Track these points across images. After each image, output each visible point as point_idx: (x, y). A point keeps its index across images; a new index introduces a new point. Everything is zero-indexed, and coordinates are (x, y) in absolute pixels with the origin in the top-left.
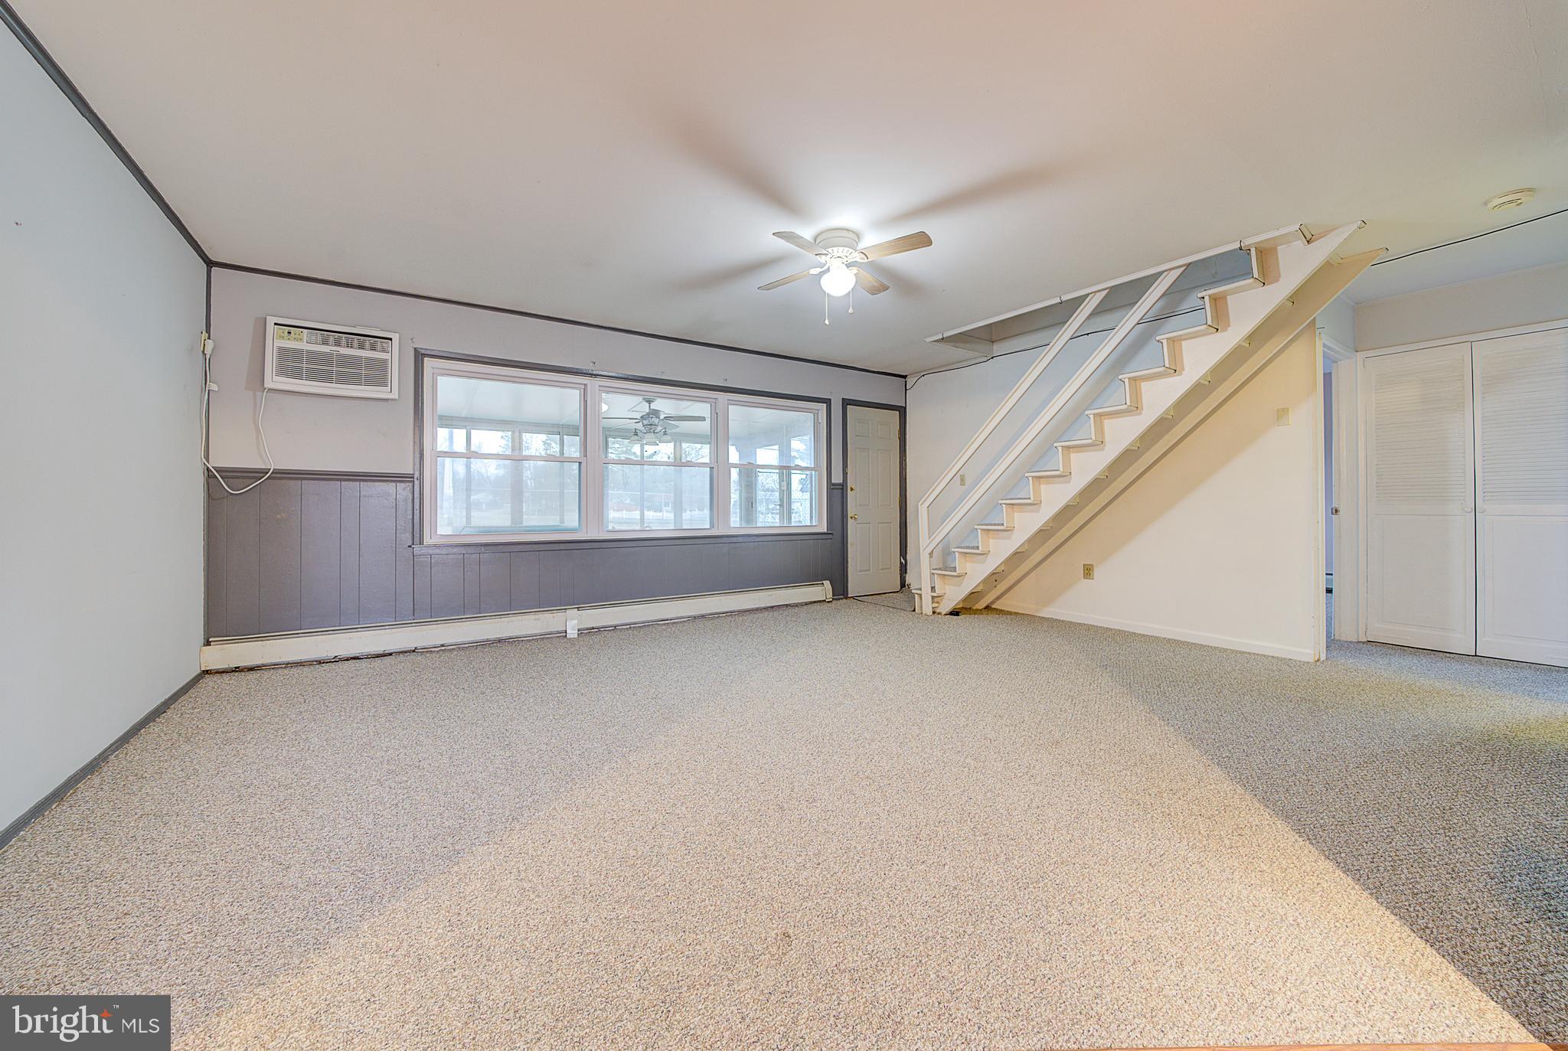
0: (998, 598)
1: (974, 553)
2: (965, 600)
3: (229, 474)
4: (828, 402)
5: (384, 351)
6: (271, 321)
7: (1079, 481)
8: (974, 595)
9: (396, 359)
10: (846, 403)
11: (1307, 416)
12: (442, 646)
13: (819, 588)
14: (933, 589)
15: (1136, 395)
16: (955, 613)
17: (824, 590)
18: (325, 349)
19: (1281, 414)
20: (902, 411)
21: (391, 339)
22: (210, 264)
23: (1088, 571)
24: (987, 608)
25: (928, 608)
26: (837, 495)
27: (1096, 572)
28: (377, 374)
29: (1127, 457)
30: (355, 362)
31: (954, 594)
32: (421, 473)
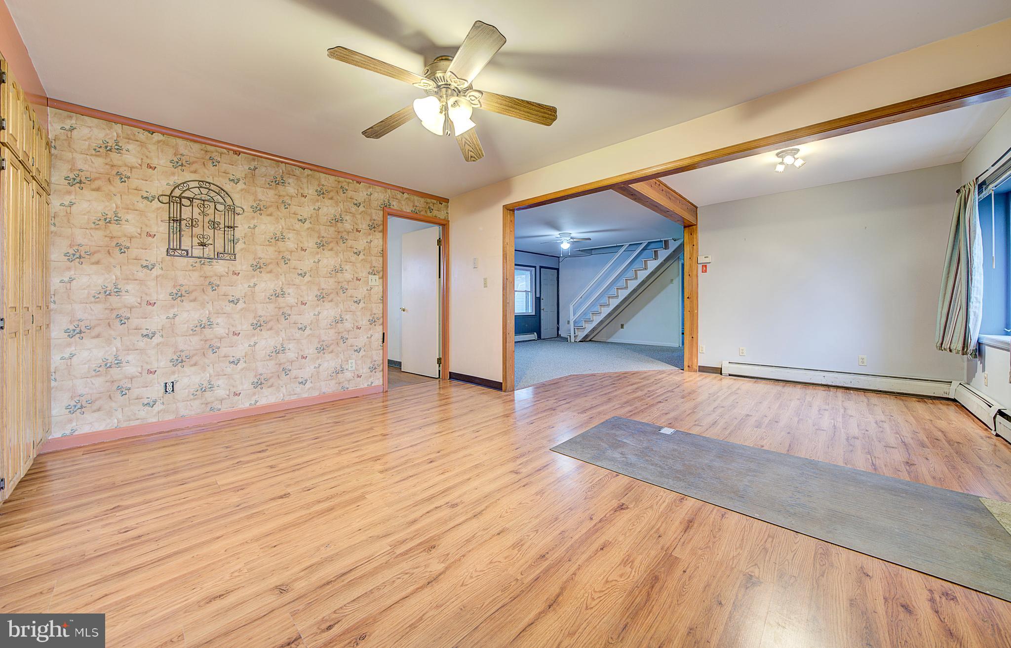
0: (594, 337)
1: (589, 321)
2: (583, 338)
4: (535, 267)
7: (621, 299)
8: (587, 336)
10: (541, 267)
11: (677, 282)
13: (533, 335)
14: (575, 334)
15: (636, 275)
16: (580, 341)
17: (534, 336)
19: (672, 280)
20: (558, 270)
23: (622, 326)
24: (590, 340)
25: (573, 340)
26: (538, 301)
27: (625, 327)
29: (634, 291)
31: (581, 335)
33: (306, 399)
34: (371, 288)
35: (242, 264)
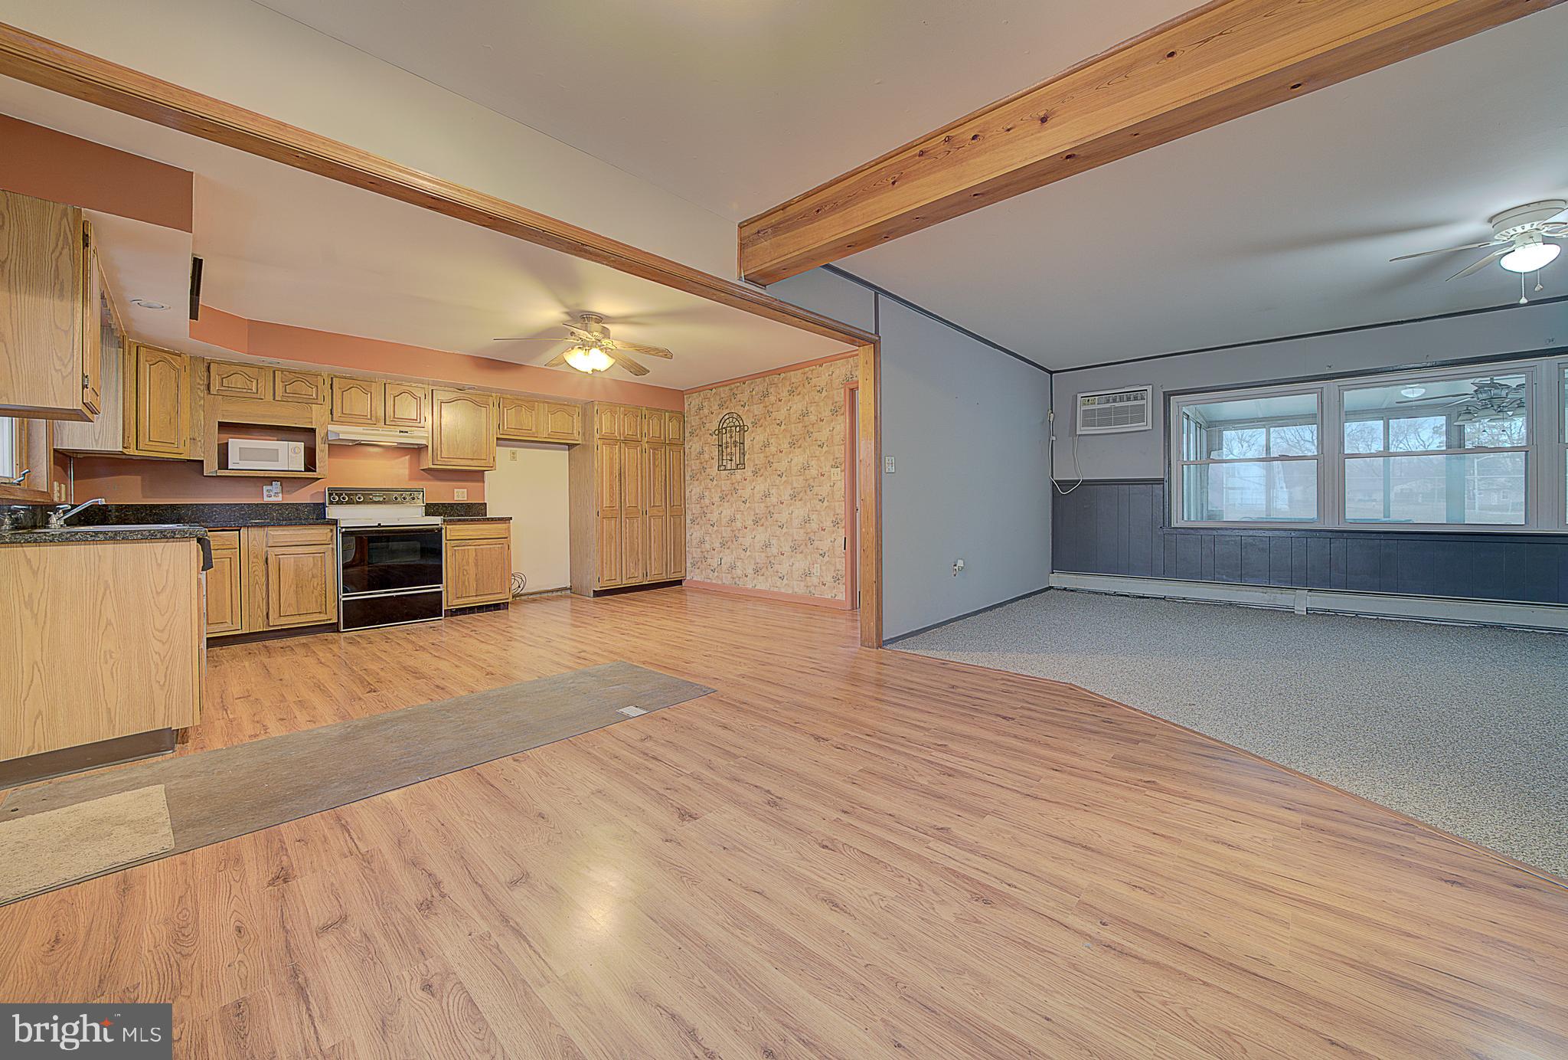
3: (1065, 484)
5: (1143, 399)
6: (1079, 396)
9: (1149, 404)
12: (1184, 599)
18: (1108, 406)
21: (1146, 390)
22: (1051, 373)
28: (1138, 415)
30: (1124, 409)
32: (1170, 478)
33: (782, 594)
34: (834, 484)
35: (748, 472)
